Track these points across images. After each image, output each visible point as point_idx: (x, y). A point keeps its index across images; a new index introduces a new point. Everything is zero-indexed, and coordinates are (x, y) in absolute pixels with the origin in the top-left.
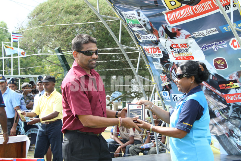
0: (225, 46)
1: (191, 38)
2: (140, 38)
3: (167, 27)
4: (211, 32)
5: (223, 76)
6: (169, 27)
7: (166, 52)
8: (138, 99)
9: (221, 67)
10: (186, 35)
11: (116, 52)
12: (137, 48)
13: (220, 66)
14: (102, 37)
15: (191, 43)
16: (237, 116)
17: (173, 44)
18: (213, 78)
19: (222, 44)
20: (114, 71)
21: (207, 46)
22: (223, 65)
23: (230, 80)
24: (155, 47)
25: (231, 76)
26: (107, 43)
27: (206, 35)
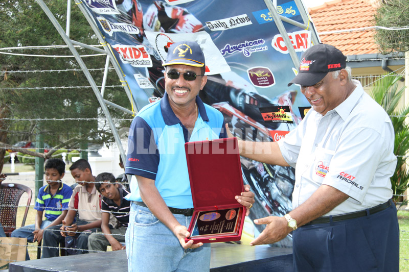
0: (264, 49)
1: (204, 31)
2: (108, 29)
3: (164, 5)
4: (239, 21)
5: (269, 97)
6: (167, 5)
7: (158, 57)
8: (108, 144)
9: (263, 82)
10: (195, 25)
11: (63, 54)
12: (102, 48)
13: (261, 80)
14: (33, 22)
15: (204, 42)
16: (287, 174)
17: (171, 42)
18: (250, 101)
19: (259, 44)
20: (60, 91)
21: (232, 48)
22: (266, 78)
23: (280, 105)
24: (138, 47)
25: (281, 98)
26: (45, 35)
27: (230, 28)
